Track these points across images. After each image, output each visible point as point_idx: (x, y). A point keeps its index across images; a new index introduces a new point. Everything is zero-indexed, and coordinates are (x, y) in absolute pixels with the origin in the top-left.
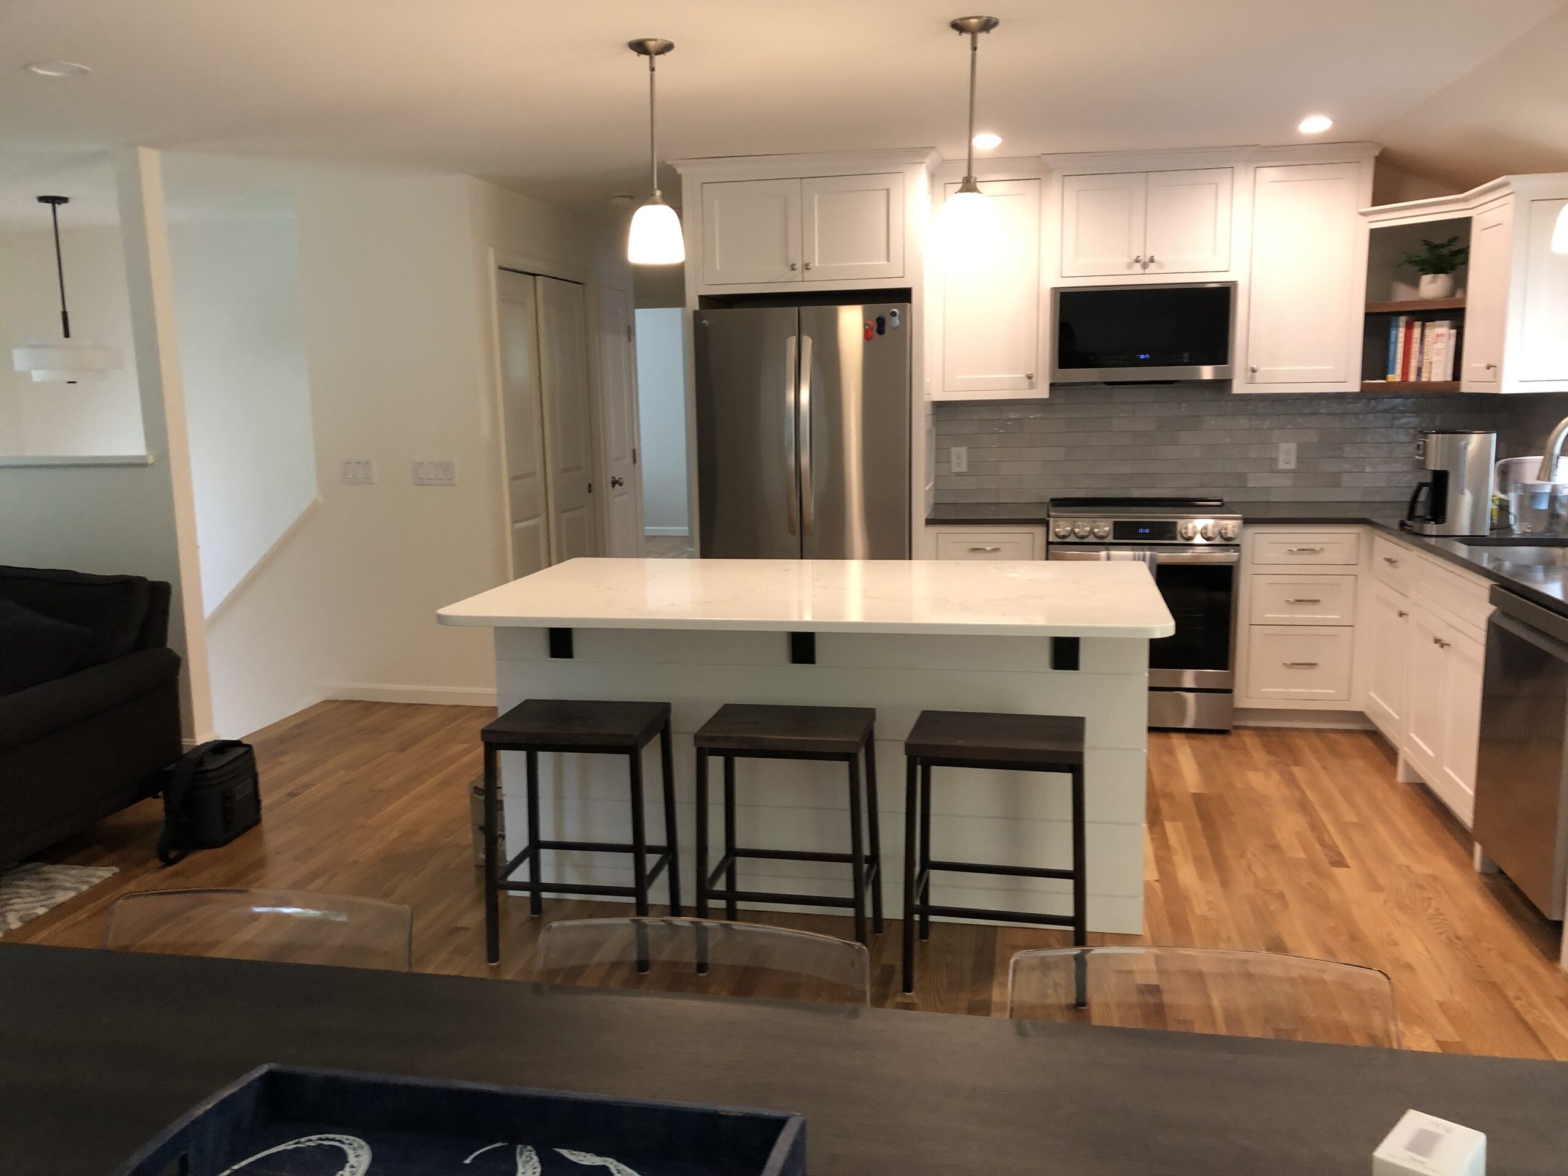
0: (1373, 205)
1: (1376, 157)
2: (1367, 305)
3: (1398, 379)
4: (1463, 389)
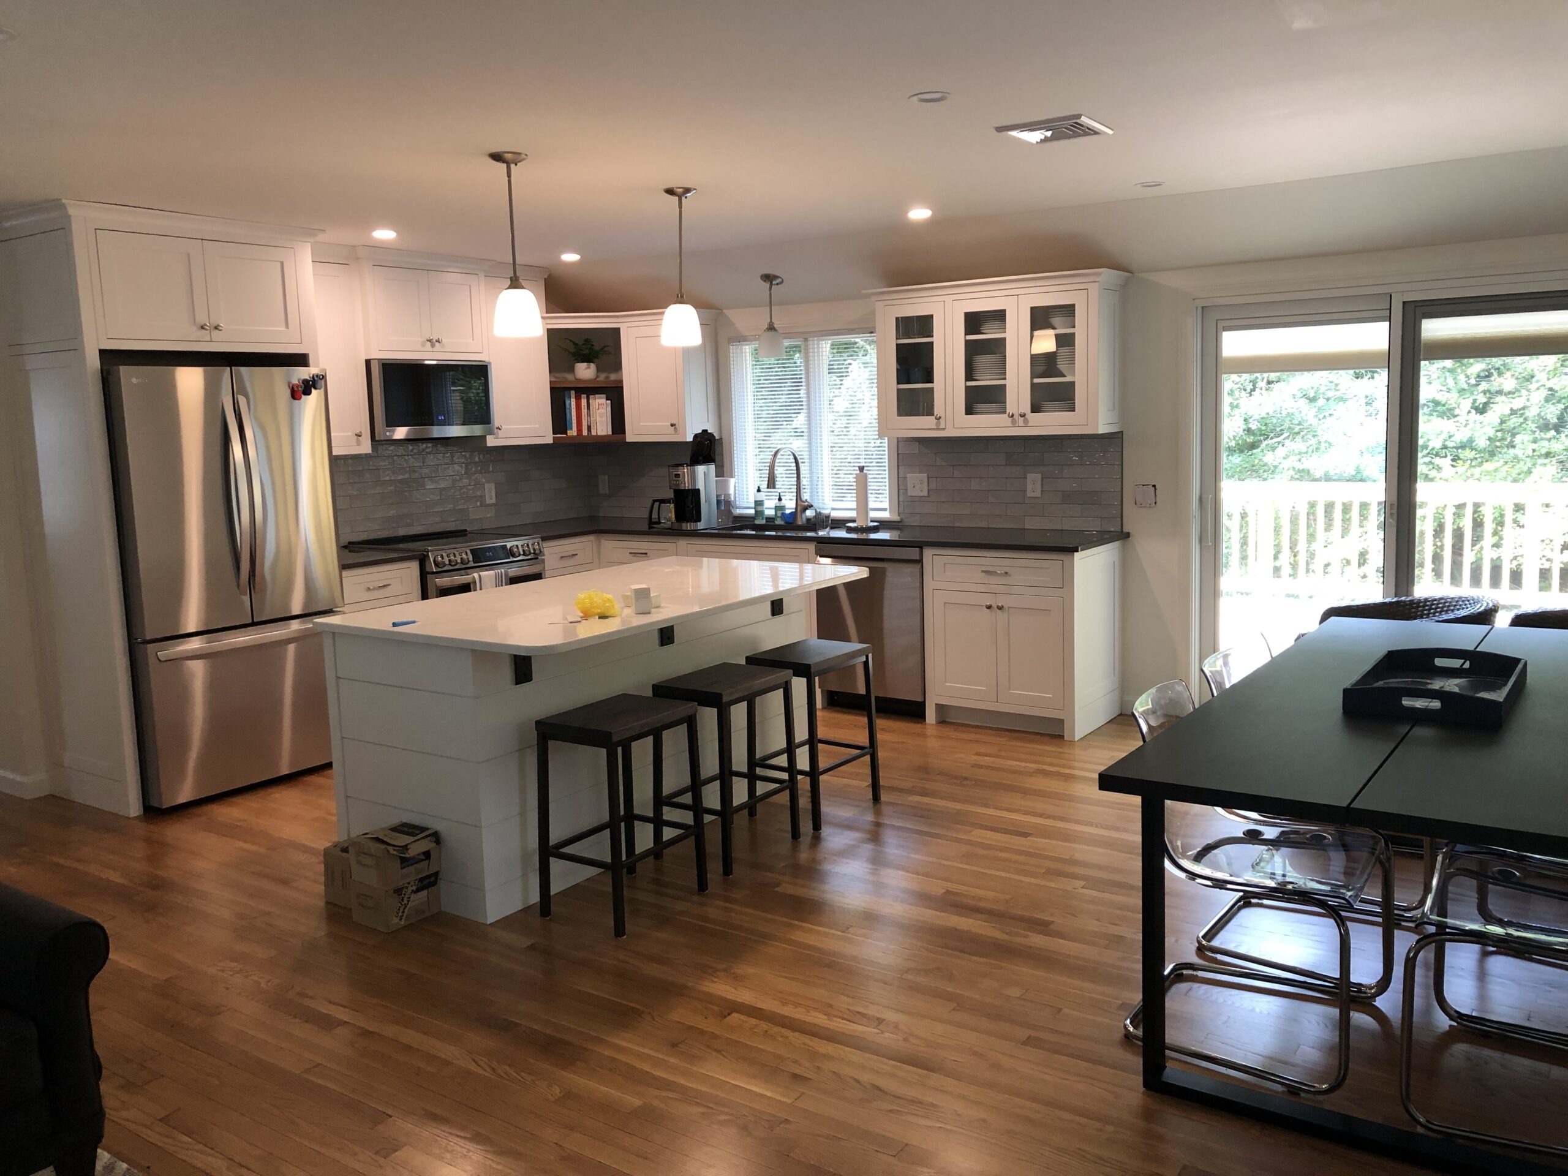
1: (545, 279)
2: (551, 382)
3: (575, 434)
4: (628, 440)
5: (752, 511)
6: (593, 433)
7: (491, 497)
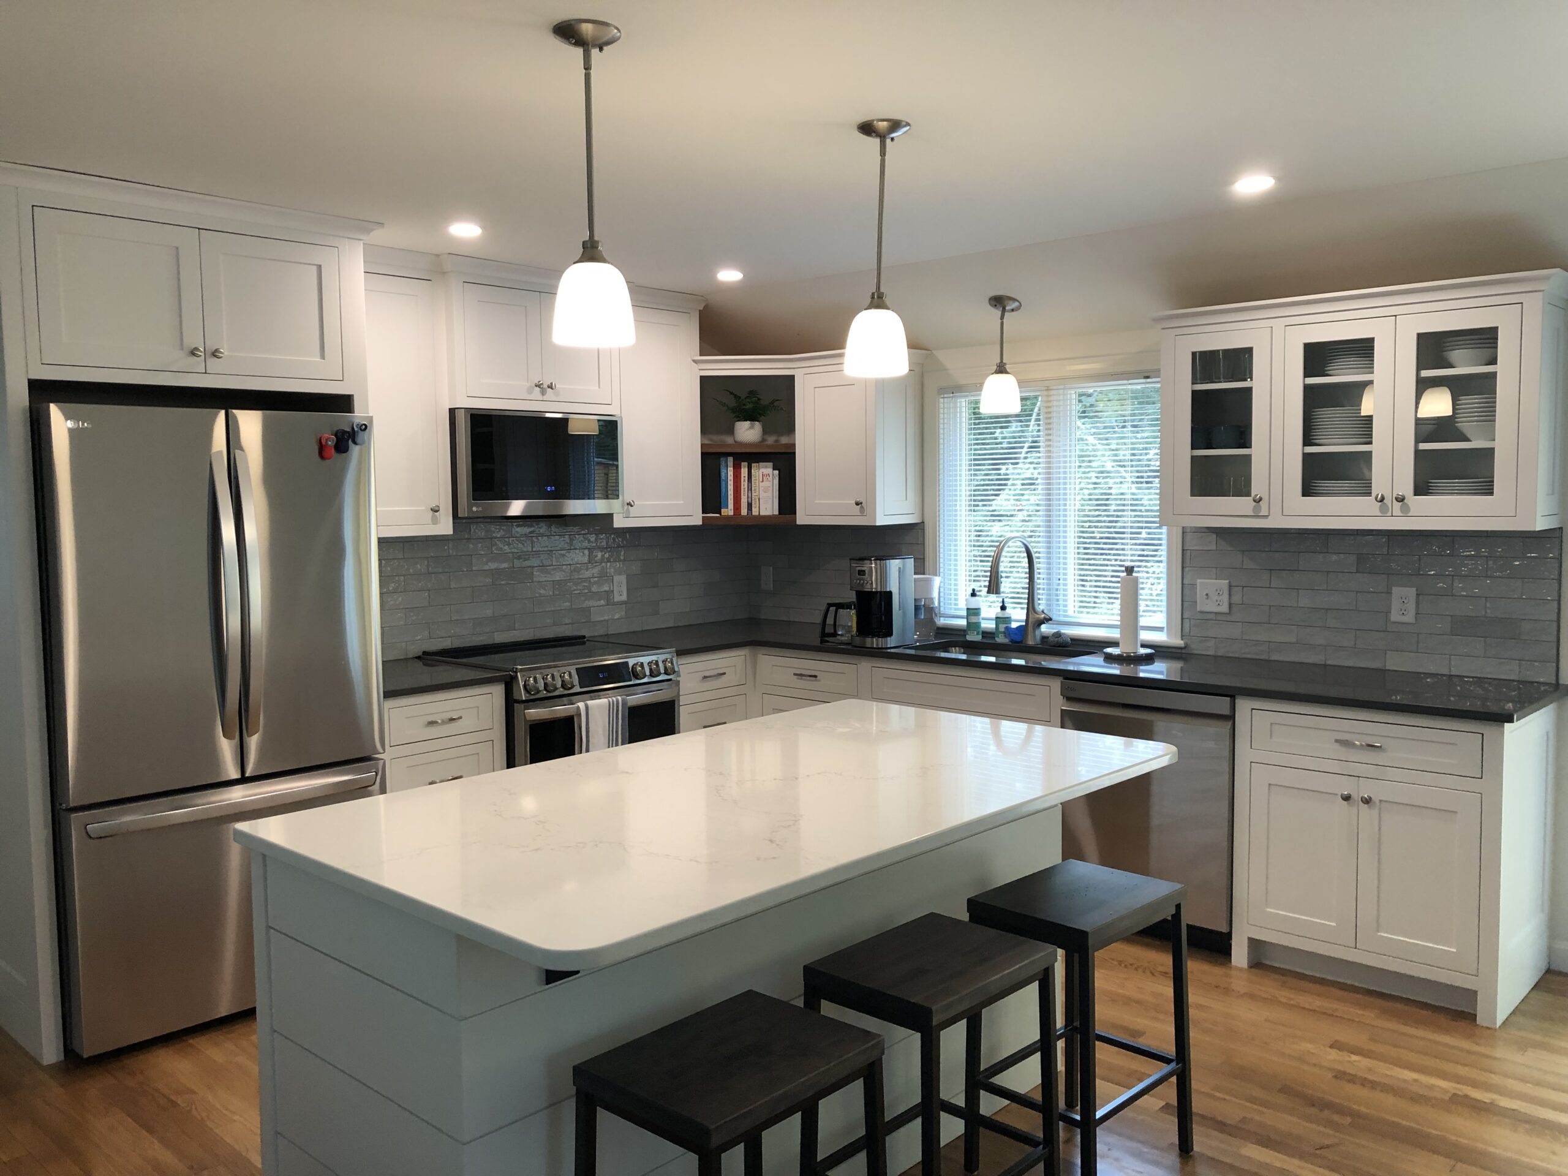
0: (700, 355)
1: (700, 311)
2: (702, 445)
3: (731, 513)
4: (799, 522)
5: (963, 622)
6: (755, 512)
7: (621, 594)
